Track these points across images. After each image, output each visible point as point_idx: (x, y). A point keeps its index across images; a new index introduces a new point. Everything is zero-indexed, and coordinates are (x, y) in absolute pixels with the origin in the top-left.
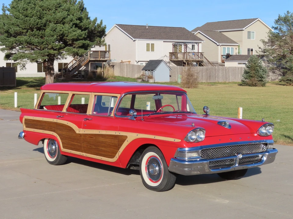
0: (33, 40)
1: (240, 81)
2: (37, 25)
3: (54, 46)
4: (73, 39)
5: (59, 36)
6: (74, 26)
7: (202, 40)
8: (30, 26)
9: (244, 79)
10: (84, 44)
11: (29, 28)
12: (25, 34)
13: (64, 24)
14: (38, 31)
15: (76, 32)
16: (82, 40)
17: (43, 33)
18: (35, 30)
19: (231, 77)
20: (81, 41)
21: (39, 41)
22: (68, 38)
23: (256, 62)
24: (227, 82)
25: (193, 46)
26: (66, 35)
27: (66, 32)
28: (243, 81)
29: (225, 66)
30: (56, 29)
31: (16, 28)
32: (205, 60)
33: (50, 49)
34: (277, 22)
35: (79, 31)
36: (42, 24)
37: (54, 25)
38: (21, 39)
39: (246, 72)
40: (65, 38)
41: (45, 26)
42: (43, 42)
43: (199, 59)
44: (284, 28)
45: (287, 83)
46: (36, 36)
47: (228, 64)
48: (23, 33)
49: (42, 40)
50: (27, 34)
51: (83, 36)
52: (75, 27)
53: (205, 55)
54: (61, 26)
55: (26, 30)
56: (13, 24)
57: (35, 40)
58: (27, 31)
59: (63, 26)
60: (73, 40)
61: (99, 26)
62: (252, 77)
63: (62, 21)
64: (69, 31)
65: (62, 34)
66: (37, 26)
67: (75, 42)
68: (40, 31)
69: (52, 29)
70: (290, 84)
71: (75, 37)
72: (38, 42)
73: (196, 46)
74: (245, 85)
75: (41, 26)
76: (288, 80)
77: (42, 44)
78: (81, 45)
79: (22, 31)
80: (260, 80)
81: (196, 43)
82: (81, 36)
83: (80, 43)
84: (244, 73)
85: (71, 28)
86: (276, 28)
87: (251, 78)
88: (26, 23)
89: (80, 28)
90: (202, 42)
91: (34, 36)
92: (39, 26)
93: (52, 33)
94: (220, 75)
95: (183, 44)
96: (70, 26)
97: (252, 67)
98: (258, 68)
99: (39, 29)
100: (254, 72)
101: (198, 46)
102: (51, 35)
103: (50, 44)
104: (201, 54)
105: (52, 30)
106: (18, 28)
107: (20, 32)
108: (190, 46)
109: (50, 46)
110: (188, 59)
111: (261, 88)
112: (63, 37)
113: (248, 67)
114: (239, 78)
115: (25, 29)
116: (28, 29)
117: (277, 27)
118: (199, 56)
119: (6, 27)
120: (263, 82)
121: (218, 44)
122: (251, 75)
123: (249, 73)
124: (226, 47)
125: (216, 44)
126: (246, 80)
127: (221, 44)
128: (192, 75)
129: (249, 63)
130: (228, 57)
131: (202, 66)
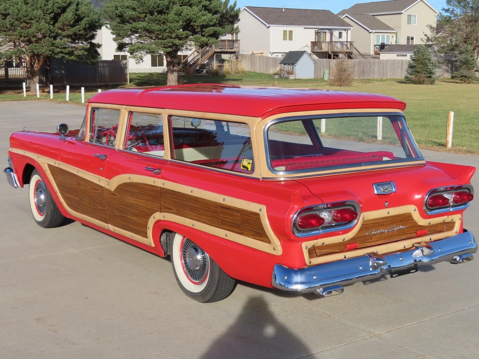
0: (154, 28)
1: (402, 77)
2: (158, 7)
3: (179, 34)
4: (201, 25)
5: (185, 21)
6: (203, 8)
7: (351, 26)
8: (150, 9)
9: (408, 75)
10: (215, 32)
11: (147, 11)
12: (143, 19)
13: (191, 5)
14: (160, 15)
15: (205, 16)
16: (213, 26)
17: (165, 17)
18: (156, 14)
19: (389, 72)
20: (211, 28)
21: (161, 28)
22: (196, 24)
23: (424, 53)
24: (384, 78)
25: (340, 34)
26: (193, 21)
27: (194, 16)
28: (406, 77)
29: (381, 59)
30: (182, 12)
31: (131, 12)
32: (355, 52)
33: (175, 38)
35: (210, 15)
36: (164, 6)
37: (179, 7)
38: (139, 26)
39: (411, 67)
40: (192, 23)
41: (168, 8)
42: (165, 30)
43: (348, 51)
45: (461, 80)
46: (157, 22)
47: (384, 56)
48: (140, 18)
49: (165, 27)
50: (146, 19)
51: (215, 21)
52: (205, 10)
53: (355, 45)
54: (187, 9)
55: (144, 15)
56: (127, 7)
57: (155, 27)
58: (146, 16)
59: (190, 9)
60: (203, 27)
61: (232, 8)
62: (418, 72)
63: (188, 3)
64: (198, 15)
65: (189, 19)
66: (158, 9)
67: (204, 30)
68: (162, 15)
69: (177, 12)
70: (465, 82)
71: (205, 23)
72: (159, 30)
73: (344, 33)
74: (409, 83)
75: (163, 9)
76: (462, 76)
77: (165, 32)
78: (212, 32)
79: (139, 15)
80: (429, 77)
81: (345, 30)
82: (211, 21)
83: (211, 30)
84: (408, 67)
85: (200, 11)
86: (447, 11)
87: (417, 74)
88: (145, 5)
89: (210, 11)
90: (352, 28)
91: (155, 21)
92: (160, 9)
93: (176, 18)
94: (376, 69)
95: (327, 31)
96: (198, 9)
97: (419, 60)
98: (427, 61)
99: (160, 12)
100: (421, 66)
101: (347, 33)
102: (175, 20)
103: (174, 31)
104: (351, 43)
105: (176, 14)
106: (134, 13)
107: (138, 16)
108: (336, 33)
109: (174, 34)
110: (335, 50)
111: (430, 86)
112: (190, 23)
113: (413, 60)
114: (402, 74)
115: (143, 13)
116: (148, 13)
117: (449, 9)
118: (348, 46)
119: (119, 11)
120: (432, 79)
121: (370, 31)
122: (418, 70)
123: (415, 66)
124: (381, 35)
125: (368, 31)
126: (410, 76)
127: (374, 31)
128: (345, 71)
129: (415, 55)
130: (382, 47)
131: (352, 58)
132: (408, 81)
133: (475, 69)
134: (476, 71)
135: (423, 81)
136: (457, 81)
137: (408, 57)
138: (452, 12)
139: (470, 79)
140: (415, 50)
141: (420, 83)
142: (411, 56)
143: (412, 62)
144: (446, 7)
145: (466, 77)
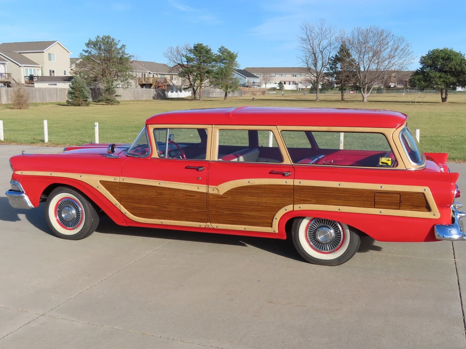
1: (64, 101)
7: (6, 61)
23: (80, 83)
24: (45, 102)
28: (68, 101)
29: (37, 87)
32: (12, 82)
34: (88, 45)
39: (70, 93)
43: (7, 80)
44: (94, 52)
45: (106, 103)
53: (13, 76)
62: (77, 97)
70: (109, 104)
74: (70, 106)
76: (107, 100)
80: (85, 101)
81: (3, 64)
84: (69, 94)
86: (86, 52)
90: (7, 63)
94: (38, 95)
97: (76, 88)
100: (79, 92)
101: (5, 67)
104: (9, 75)
111: (86, 108)
113: (71, 88)
114: (65, 98)
117: (88, 50)
118: (7, 77)
120: (88, 102)
121: (20, 65)
122: (77, 95)
123: (74, 93)
124: (29, 68)
125: (18, 65)
126: (70, 100)
127: (23, 65)
128: (22, 96)
129: (73, 84)
130: (31, 78)
131: (10, 87)
132: (69, 104)
133: (115, 95)
134: (116, 96)
135: (82, 103)
136: (104, 103)
137: (66, 86)
138: (90, 53)
139: (113, 102)
140: (73, 80)
141: (79, 105)
142: (70, 85)
143: (71, 89)
144: (86, 48)
145: (109, 100)
